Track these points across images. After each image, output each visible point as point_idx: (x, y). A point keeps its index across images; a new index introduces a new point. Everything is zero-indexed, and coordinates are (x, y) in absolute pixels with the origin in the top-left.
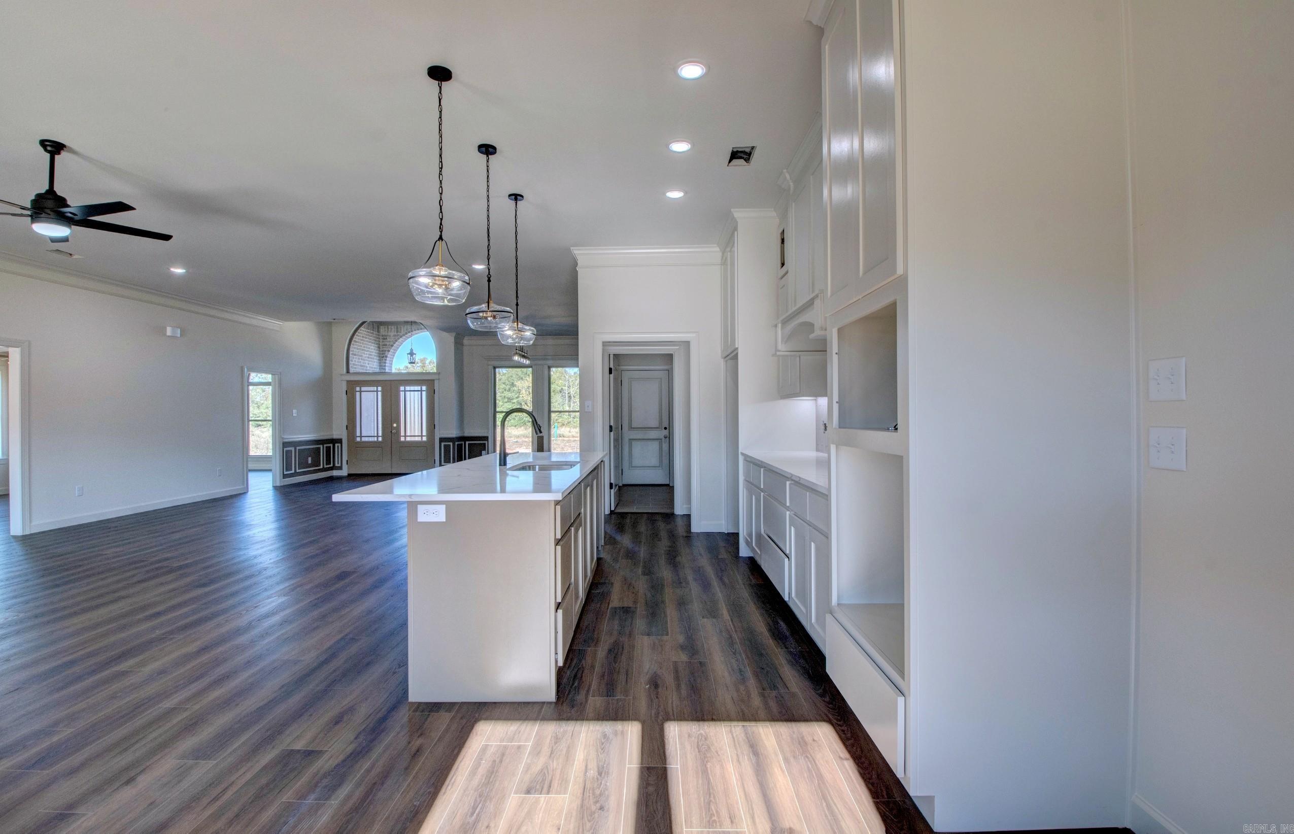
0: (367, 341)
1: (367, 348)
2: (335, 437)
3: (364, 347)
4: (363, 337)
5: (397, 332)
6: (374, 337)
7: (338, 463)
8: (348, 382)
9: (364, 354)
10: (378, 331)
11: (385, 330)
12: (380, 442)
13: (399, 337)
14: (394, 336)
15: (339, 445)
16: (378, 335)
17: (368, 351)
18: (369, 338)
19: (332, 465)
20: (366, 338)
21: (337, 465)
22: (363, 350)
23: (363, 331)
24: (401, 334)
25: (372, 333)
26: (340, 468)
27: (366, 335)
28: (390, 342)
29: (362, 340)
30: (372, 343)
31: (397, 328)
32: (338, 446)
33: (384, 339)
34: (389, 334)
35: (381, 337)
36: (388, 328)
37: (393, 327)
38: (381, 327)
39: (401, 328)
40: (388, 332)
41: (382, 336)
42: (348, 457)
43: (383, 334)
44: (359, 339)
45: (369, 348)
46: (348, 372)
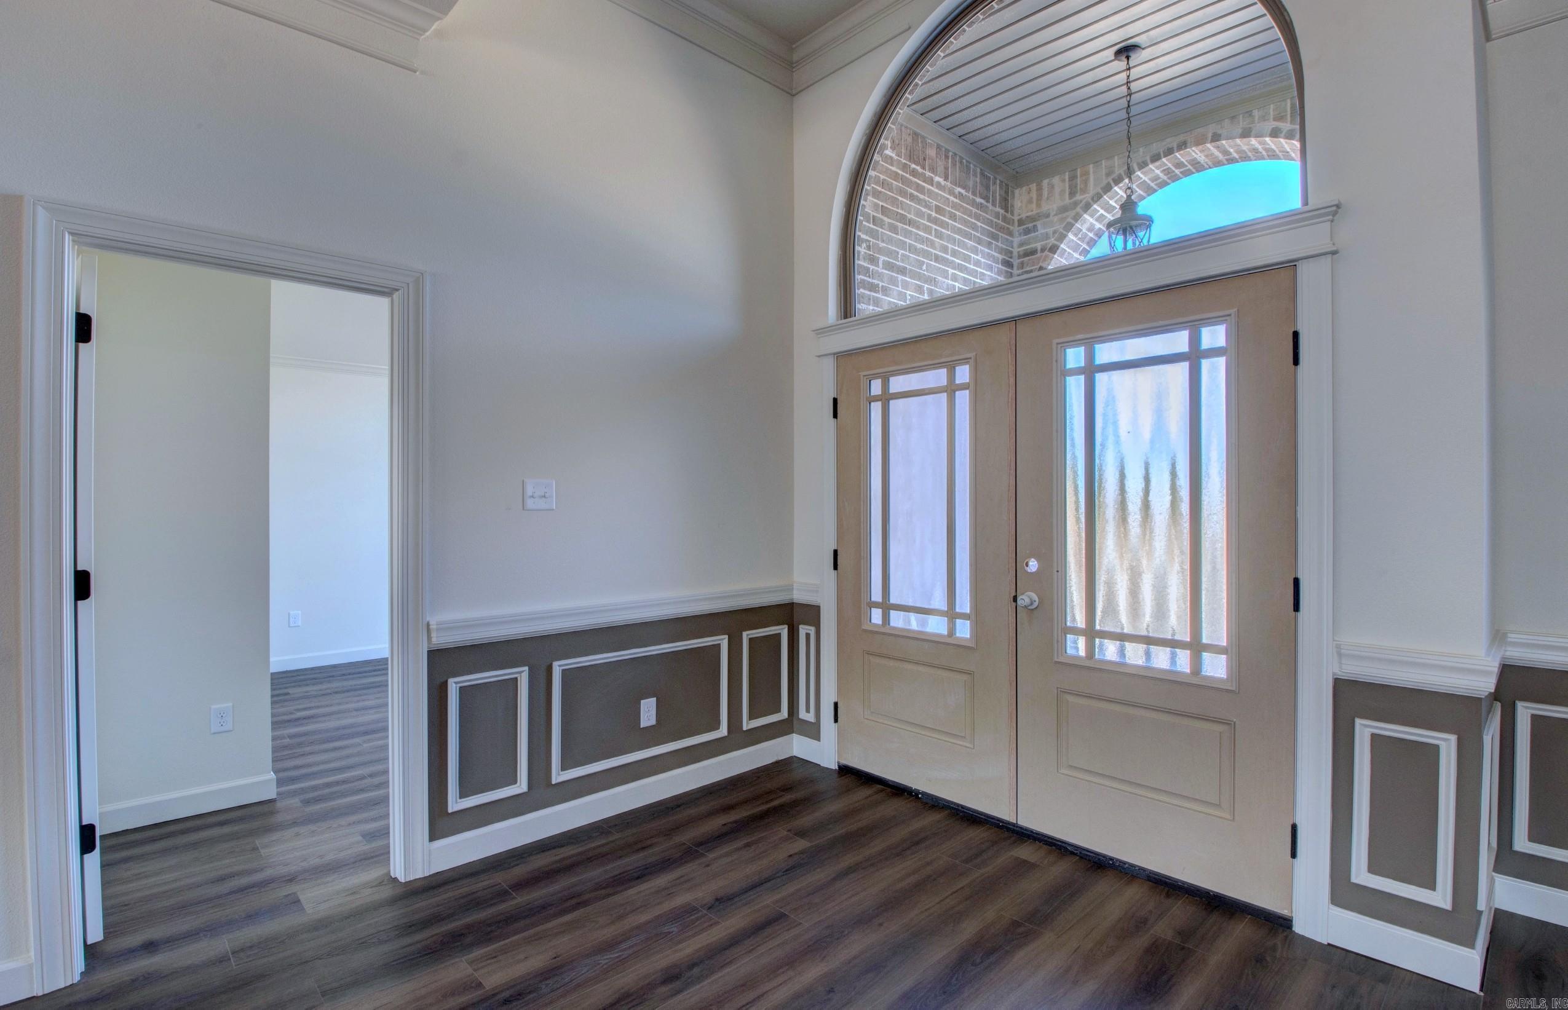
0: (959, 231)
1: (955, 253)
2: (799, 596)
3: (945, 249)
4: (939, 210)
5: (1072, 194)
6: (990, 223)
7: (808, 711)
8: (843, 357)
9: (945, 275)
10: (1006, 204)
11: (1030, 201)
12: (960, 647)
13: (1078, 209)
14: (1064, 209)
15: (812, 630)
16: (1005, 219)
17: (960, 268)
18: (965, 222)
19: (784, 713)
20: (953, 217)
21: (803, 714)
22: (937, 259)
23: (939, 186)
24: (1087, 197)
25: (980, 207)
26: (813, 731)
27: (955, 206)
28: (1047, 236)
29: (935, 221)
30: (979, 241)
31: (1073, 178)
32: (808, 636)
33: (1027, 232)
34: (1045, 207)
35: (1016, 229)
36: (1040, 189)
37: (1056, 180)
38: (1017, 192)
39: (1086, 174)
40: (1039, 206)
41: (1021, 222)
42: (840, 690)
43: (1024, 216)
44: (920, 214)
45: (967, 259)
46: (847, 309)
